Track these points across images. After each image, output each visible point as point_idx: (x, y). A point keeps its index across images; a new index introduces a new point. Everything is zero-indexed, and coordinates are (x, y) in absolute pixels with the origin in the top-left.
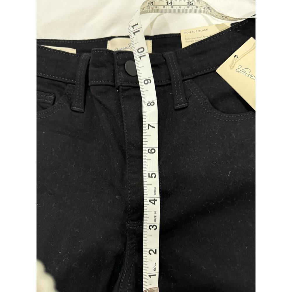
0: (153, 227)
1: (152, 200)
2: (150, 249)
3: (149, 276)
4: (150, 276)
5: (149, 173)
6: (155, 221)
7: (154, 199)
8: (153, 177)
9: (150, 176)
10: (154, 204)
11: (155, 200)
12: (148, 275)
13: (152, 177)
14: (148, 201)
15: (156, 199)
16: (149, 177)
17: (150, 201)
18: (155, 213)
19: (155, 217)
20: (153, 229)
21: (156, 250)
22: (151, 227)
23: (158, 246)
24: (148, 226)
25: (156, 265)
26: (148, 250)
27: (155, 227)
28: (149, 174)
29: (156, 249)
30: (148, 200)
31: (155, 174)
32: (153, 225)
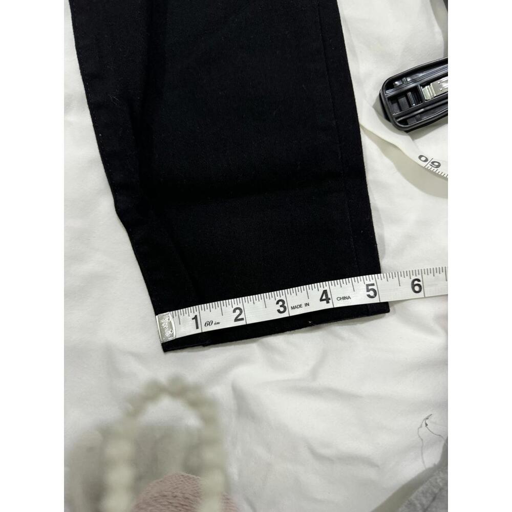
0: (281, 306)
1: (327, 295)
2: (242, 308)
3: (196, 316)
4: (195, 318)
5: (375, 284)
6: (293, 308)
7: (330, 299)
8: (368, 293)
9: (370, 287)
10: (321, 300)
11: (327, 300)
12: (197, 313)
13: (368, 290)
14: (325, 289)
15: (330, 301)
16: (368, 285)
17: (325, 292)
18: (307, 305)
19: (300, 306)
20: (278, 307)
21: (242, 319)
22: (281, 303)
23: (249, 322)
24: (283, 298)
25: (215, 324)
26: (240, 306)
27: (282, 309)
28: (373, 285)
29: (244, 319)
30: (327, 288)
31: (375, 295)
32: (286, 305)
